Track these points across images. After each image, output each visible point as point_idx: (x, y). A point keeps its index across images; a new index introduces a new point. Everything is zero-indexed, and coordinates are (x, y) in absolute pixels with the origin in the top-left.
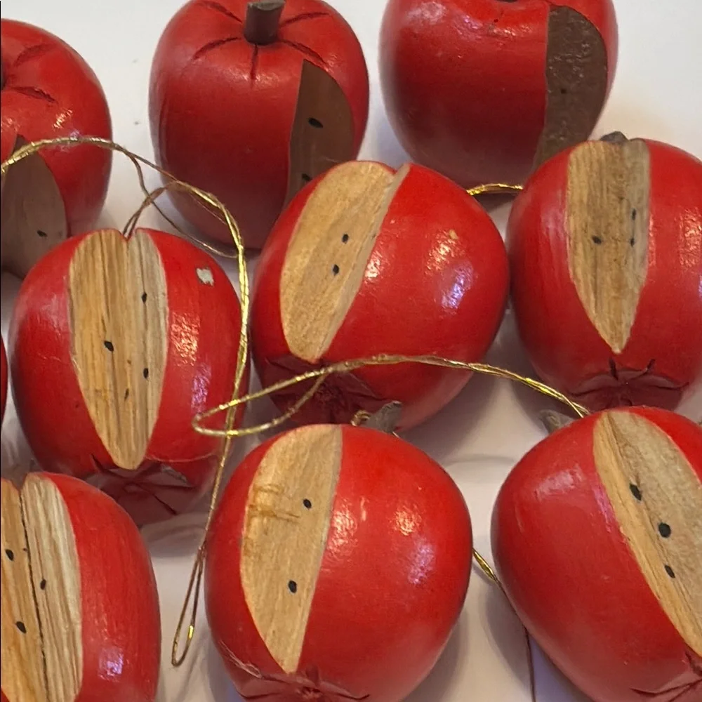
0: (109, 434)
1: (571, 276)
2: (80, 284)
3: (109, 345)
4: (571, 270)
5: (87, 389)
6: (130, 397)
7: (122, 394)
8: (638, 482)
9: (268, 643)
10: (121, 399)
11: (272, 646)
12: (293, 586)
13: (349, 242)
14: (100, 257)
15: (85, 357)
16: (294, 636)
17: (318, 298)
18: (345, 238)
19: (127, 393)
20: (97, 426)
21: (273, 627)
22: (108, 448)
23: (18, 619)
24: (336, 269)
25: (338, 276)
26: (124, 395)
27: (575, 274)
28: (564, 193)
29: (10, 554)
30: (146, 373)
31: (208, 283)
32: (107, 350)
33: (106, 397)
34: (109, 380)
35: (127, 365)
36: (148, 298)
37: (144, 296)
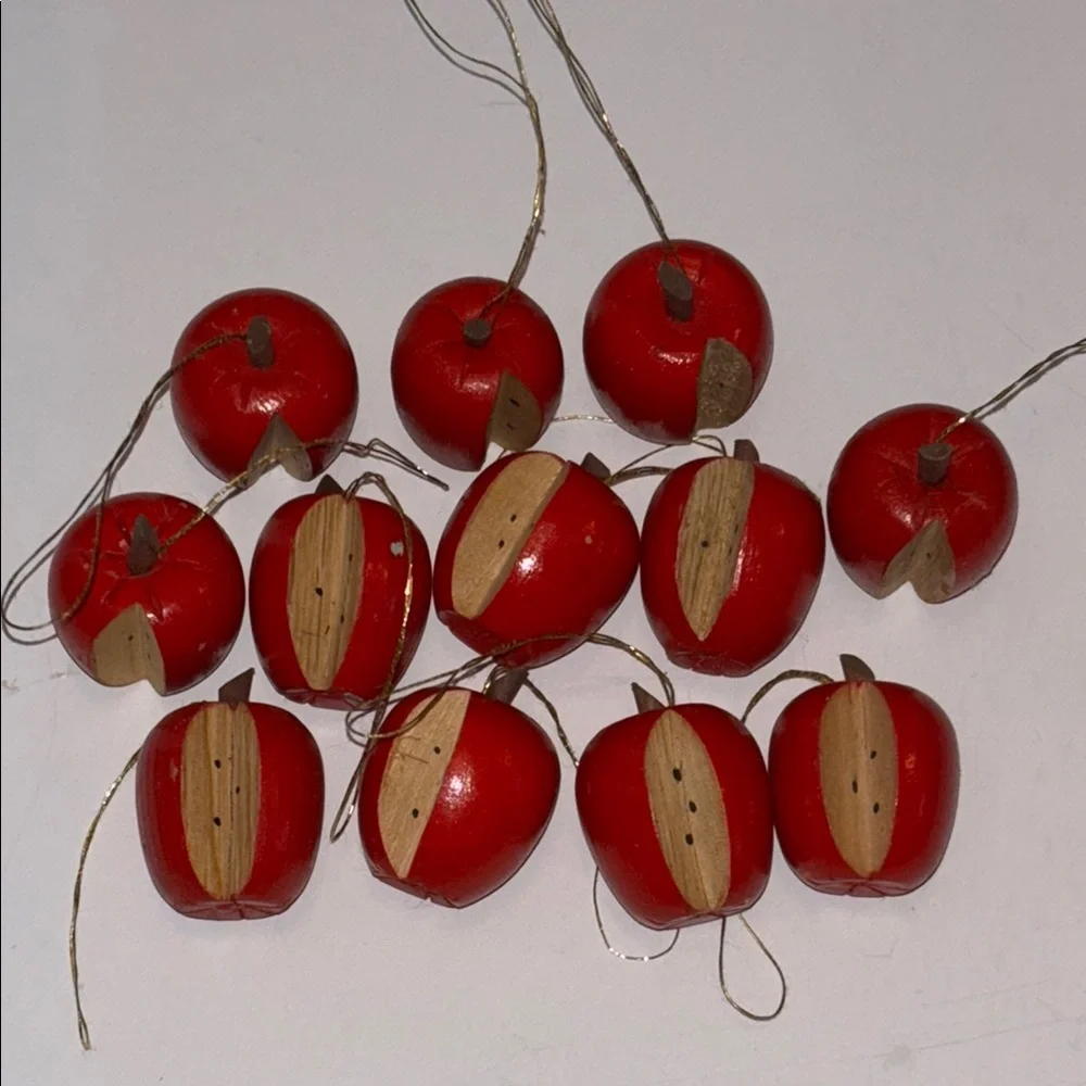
0: (308, 663)
1: (676, 577)
3: (319, 591)
4: (677, 572)
5: (296, 630)
6: (330, 632)
7: (324, 629)
8: (681, 766)
9: (389, 857)
10: (322, 634)
11: (393, 858)
12: (415, 813)
13: (516, 521)
14: (323, 519)
15: (297, 604)
16: (410, 850)
17: (484, 567)
18: (513, 518)
19: (328, 628)
21: (395, 843)
22: (305, 675)
23: (216, 816)
24: (502, 544)
25: (503, 549)
26: (325, 631)
27: (680, 576)
28: (684, 507)
29: (218, 764)
30: (342, 619)
31: (399, 555)
32: (317, 595)
33: (310, 634)
34: (315, 621)
35: (332, 606)
36: (353, 559)
37: (351, 557)
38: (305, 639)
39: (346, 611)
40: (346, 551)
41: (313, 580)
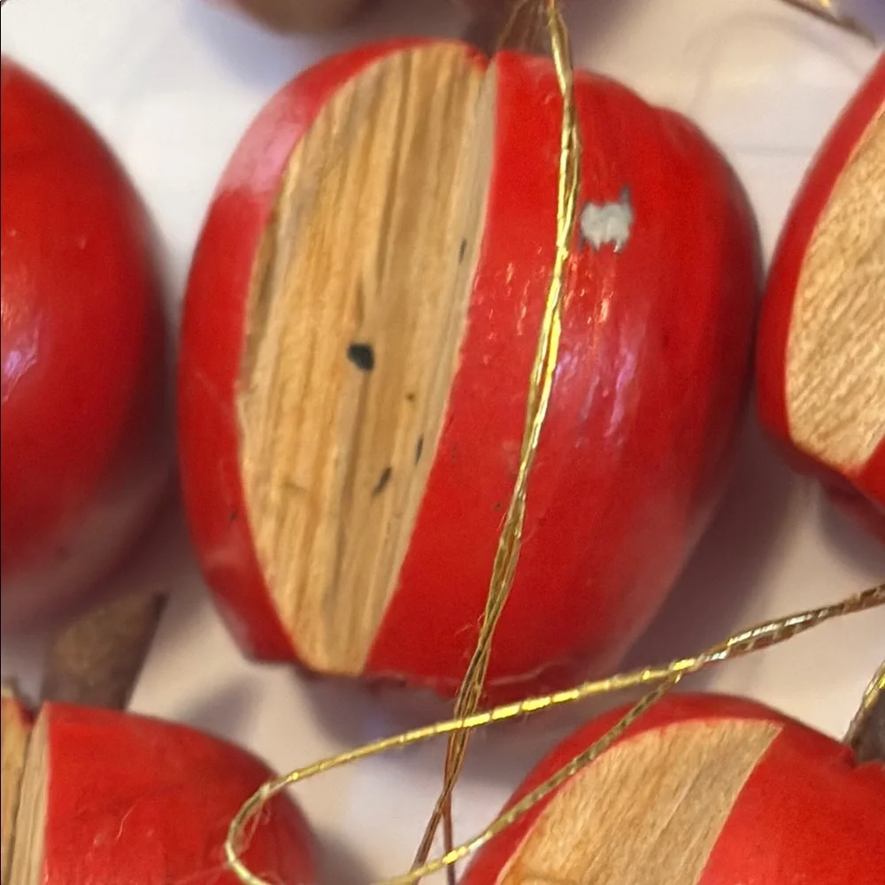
0: (301, 590)
2: (311, 202)
3: (362, 355)
5: (264, 478)
6: (390, 491)
7: (367, 475)
10: (362, 494)
14: (393, 120)
15: (279, 387)
19: (387, 475)
20: (269, 572)
26: (376, 480)
35: (404, 407)
37: (463, 248)
41: (340, 315)
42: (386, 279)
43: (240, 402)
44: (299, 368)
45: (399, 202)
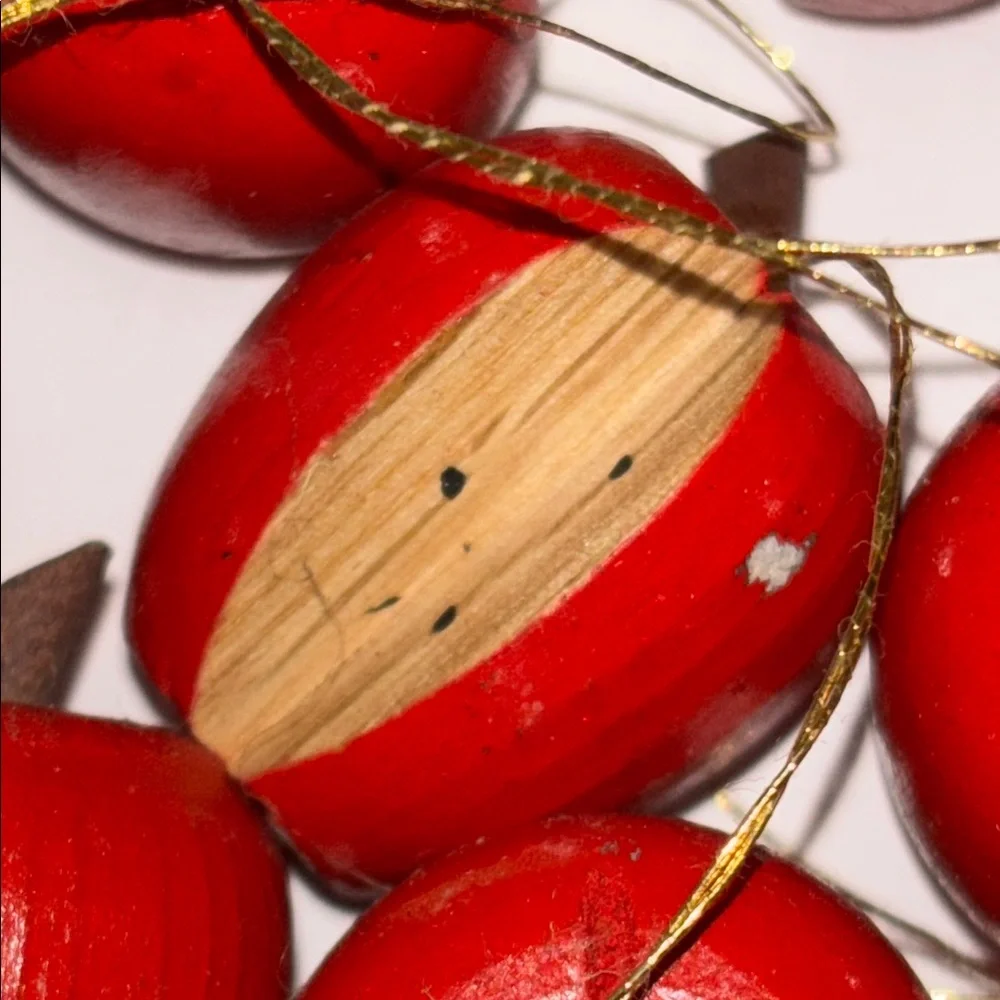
3: (453, 481)
19: (392, 601)
26: (377, 601)
30: (447, 618)
31: (760, 586)
32: (436, 486)
33: (315, 589)
34: (368, 555)
35: (453, 550)
36: (627, 477)
37: (624, 465)
38: (291, 590)
39: (474, 608)
40: (626, 432)
41: (461, 435)
42: (528, 425)
43: (315, 461)
44: (389, 460)
45: (591, 364)
